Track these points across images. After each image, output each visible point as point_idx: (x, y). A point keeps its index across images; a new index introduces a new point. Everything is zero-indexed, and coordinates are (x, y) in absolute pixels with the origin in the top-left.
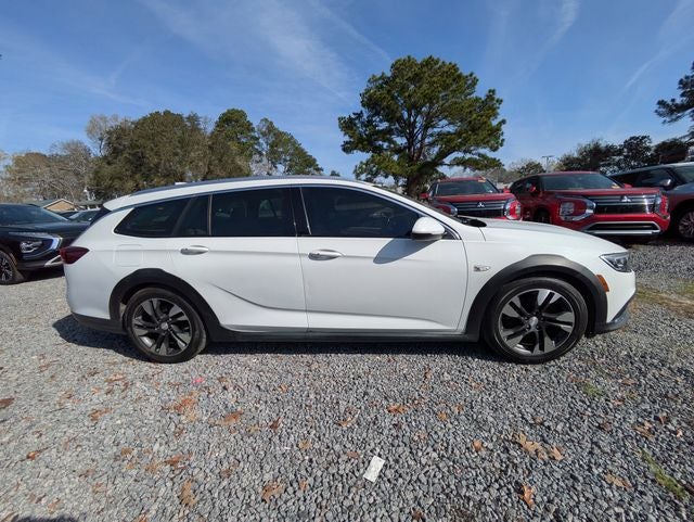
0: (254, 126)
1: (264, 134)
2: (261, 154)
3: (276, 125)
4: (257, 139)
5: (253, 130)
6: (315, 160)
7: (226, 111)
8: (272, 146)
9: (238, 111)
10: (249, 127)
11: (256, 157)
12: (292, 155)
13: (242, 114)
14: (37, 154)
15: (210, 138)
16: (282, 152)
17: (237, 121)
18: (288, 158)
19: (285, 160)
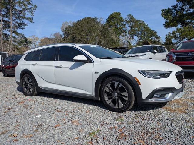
0: (124, 19)
1: (128, 22)
2: (126, 32)
3: (134, 17)
4: (125, 25)
5: (123, 21)
6: (156, 33)
7: (111, 14)
8: (131, 28)
9: (117, 13)
10: (121, 20)
11: (124, 34)
12: (143, 31)
13: (119, 14)
14: (47, 38)
15: (101, 27)
16: (137, 30)
17: (116, 18)
18: (140, 33)
19: (138, 34)
